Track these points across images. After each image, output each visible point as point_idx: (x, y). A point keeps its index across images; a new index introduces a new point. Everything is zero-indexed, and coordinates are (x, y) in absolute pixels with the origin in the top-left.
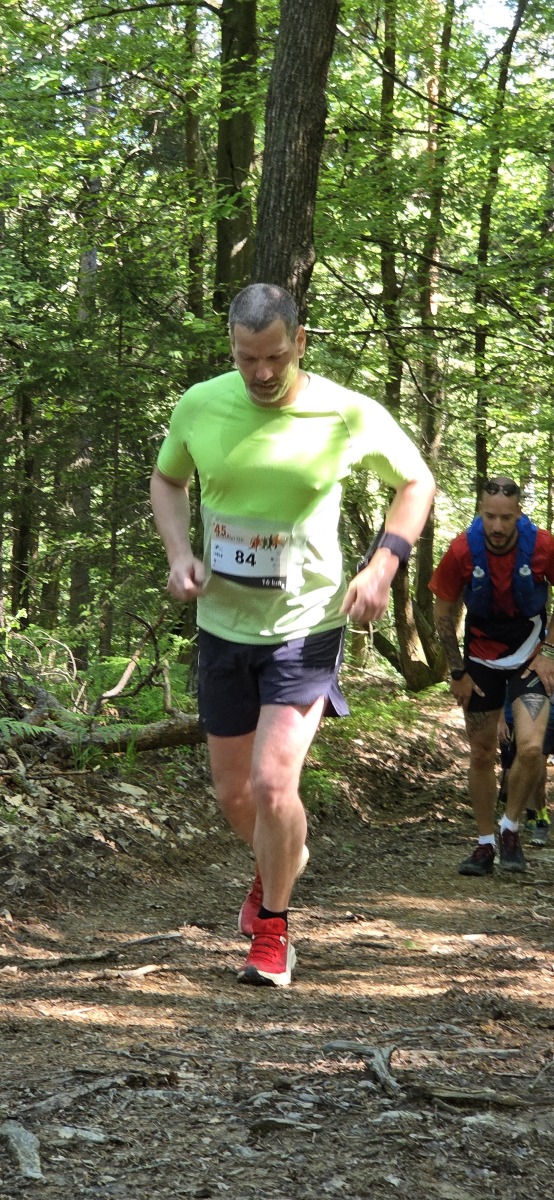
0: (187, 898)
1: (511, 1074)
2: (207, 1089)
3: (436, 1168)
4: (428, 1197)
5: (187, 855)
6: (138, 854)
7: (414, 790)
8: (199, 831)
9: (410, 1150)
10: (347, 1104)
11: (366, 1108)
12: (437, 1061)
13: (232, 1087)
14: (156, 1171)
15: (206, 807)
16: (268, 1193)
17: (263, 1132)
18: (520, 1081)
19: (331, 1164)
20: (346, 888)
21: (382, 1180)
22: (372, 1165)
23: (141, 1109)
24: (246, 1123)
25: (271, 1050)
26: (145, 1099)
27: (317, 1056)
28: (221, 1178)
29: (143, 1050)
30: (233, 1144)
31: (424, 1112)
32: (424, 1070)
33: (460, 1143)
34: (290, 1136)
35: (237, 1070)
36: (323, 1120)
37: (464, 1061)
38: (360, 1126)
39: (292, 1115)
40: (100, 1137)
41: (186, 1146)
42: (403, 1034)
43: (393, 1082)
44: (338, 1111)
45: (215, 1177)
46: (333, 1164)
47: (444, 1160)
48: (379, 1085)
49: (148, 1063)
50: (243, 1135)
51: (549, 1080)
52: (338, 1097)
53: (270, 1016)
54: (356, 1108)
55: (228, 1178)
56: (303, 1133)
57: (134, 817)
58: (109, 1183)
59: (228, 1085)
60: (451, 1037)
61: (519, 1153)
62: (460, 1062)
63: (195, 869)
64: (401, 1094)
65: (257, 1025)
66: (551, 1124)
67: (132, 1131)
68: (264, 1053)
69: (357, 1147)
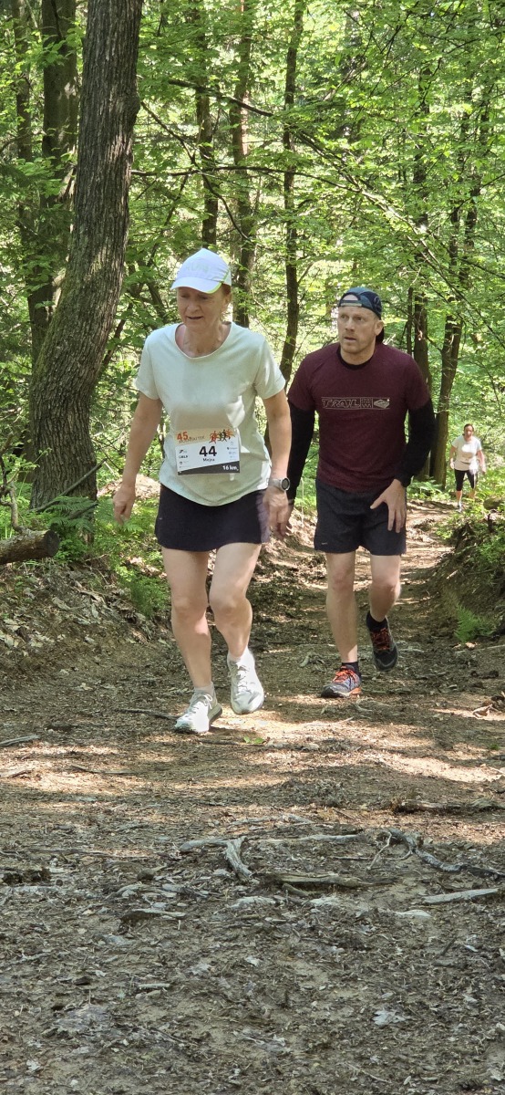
0: (41, 702)
1: (349, 857)
2: (77, 882)
3: (291, 948)
4: (285, 974)
5: (38, 662)
8: (48, 639)
9: (267, 933)
10: (207, 893)
11: (224, 895)
12: (283, 849)
13: (99, 880)
14: (38, 962)
15: (53, 615)
16: (141, 978)
17: (132, 920)
18: (358, 864)
19: (196, 948)
20: (186, 689)
21: (243, 961)
22: (233, 948)
23: (19, 904)
24: (116, 914)
25: (130, 843)
26: (20, 894)
28: (98, 965)
29: (14, 847)
30: (106, 933)
31: (276, 897)
32: (271, 857)
33: (310, 924)
34: (158, 924)
35: (103, 862)
36: (186, 908)
37: (306, 847)
38: (219, 912)
39: (157, 904)
41: (63, 937)
42: (249, 824)
43: (245, 869)
44: (198, 899)
45: (91, 965)
46: (198, 948)
47: (297, 940)
48: (233, 873)
49: (20, 860)
50: (115, 924)
51: (384, 861)
52: (196, 885)
53: (126, 810)
54: (214, 897)
55: (104, 966)
56: (169, 921)
59: (95, 878)
60: (293, 825)
61: (361, 927)
62: (303, 849)
63: (46, 675)
64: (253, 880)
65: (117, 820)
66: (390, 901)
67: (13, 925)
68: (125, 846)
69: (219, 932)
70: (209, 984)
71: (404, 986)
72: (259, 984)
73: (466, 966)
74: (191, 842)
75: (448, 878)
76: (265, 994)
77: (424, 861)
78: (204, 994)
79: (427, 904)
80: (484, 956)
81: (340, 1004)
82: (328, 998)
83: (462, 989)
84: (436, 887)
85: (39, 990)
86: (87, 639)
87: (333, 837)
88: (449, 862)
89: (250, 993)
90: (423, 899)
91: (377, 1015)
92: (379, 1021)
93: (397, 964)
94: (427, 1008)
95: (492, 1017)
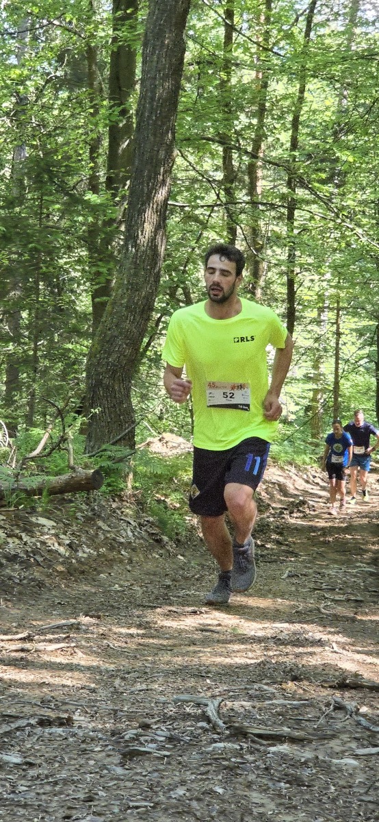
0: (83, 597)
1: (301, 718)
2: (93, 727)
3: (248, 782)
4: (242, 801)
5: (83, 568)
6: (49, 567)
8: (92, 551)
9: (231, 770)
10: (189, 738)
11: (202, 741)
12: (251, 708)
13: (110, 727)
14: (56, 783)
15: (97, 534)
16: (133, 798)
17: (130, 756)
18: (308, 723)
19: (177, 779)
21: (212, 790)
22: (202, 779)
23: (47, 741)
24: (119, 751)
25: (138, 701)
26: (50, 734)
27: (170, 705)
28: (101, 788)
29: (50, 701)
30: (110, 765)
31: (241, 744)
32: (242, 715)
33: (265, 765)
34: (149, 759)
35: (114, 715)
36: (172, 749)
37: (269, 709)
38: (197, 753)
39: (150, 745)
40: (18, 760)
41: (77, 766)
42: (229, 691)
43: (220, 723)
44: (182, 743)
45: (96, 787)
47: (254, 776)
48: (211, 725)
49: (53, 710)
50: (117, 759)
51: (327, 722)
52: (183, 733)
53: (138, 678)
54: (195, 741)
55: (105, 789)
56: (158, 758)
57: (47, 541)
58: (24, 791)
59: (107, 725)
60: (261, 693)
61: (305, 771)
62: (267, 710)
63: (89, 577)
64: (226, 731)
65: (130, 684)
66: (329, 751)
67: (40, 756)
68: (133, 704)
69: (195, 767)
70: (184, 806)
71: (332, 815)
72: (221, 807)
75: (375, 736)
76: (225, 815)
77: (358, 724)
78: (179, 813)
79: (357, 755)
82: (274, 821)
83: (378, 818)
84: (365, 742)
85: (54, 804)
86: (123, 553)
87: (289, 702)
89: (214, 814)
90: (355, 751)
93: (329, 798)
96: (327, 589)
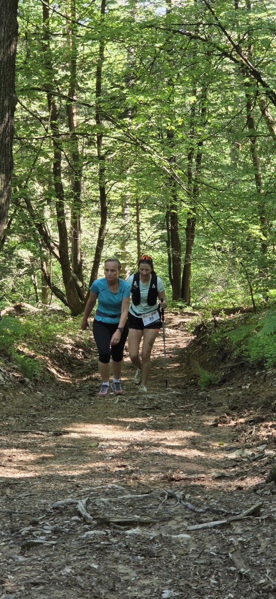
1: (145, 507)
3: (115, 558)
4: (112, 573)
7: (79, 365)
9: (102, 550)
10: (68, 530)
11: (77, 531)
12: (109, 504)
13: (8, 526)
17: (27, 547)
18: (150, 510)
21: (89, 567)
22: (84, 560)
24: (19, 544)
25: (25, 504)
28: (9, 573)
30: (13, 555)
31: (106, 530)
32: (103, 509)
33: (125, 544)
34: (41, 548)
35: (10, 516)
36: (57, 539)
37: (122, 502)
38: (75, 540)
39: (41, 537)
42: (90, 491)
43: (89, 516)
44: (63, 533)
45: (5, 573)
46: (64, 561)
47: (118, 553)
48: (82, 518)
50: (18, 550)
51: (164, 508)
52: (62, 526)
53: (22, 486)
54: (72, 532)
55: (13, 573)
56: (48, 546)
59: (6, 525)
60: (114, 490)
61: (154, 546)
62: (120, 503)
64: (94, 522)
65: (17, 492)
66: (168, 530)
68: (22, 506)
69: (75, 551)
70: (71, 580)
71: (178, 576)
72: (98, 579)
73: (211, 564)
74: (59, 502)
75: (199, 516)
76: (102, 584)
77: (186, 507)
78: (69, 586)
79: (189, 531)
80: (221, 558)
81: (143, 588)
82: (136, 585)
83: (209, 576)
84: (193, 521)
87: (136, 496)
88: (200, 507)
89: (93, 584)
90: (187, 528)
91: (164, 593)
92: (165, 596)
93: (173, 564)
94: (191, 587)
95: (226, 591)
96: (148, 409)
